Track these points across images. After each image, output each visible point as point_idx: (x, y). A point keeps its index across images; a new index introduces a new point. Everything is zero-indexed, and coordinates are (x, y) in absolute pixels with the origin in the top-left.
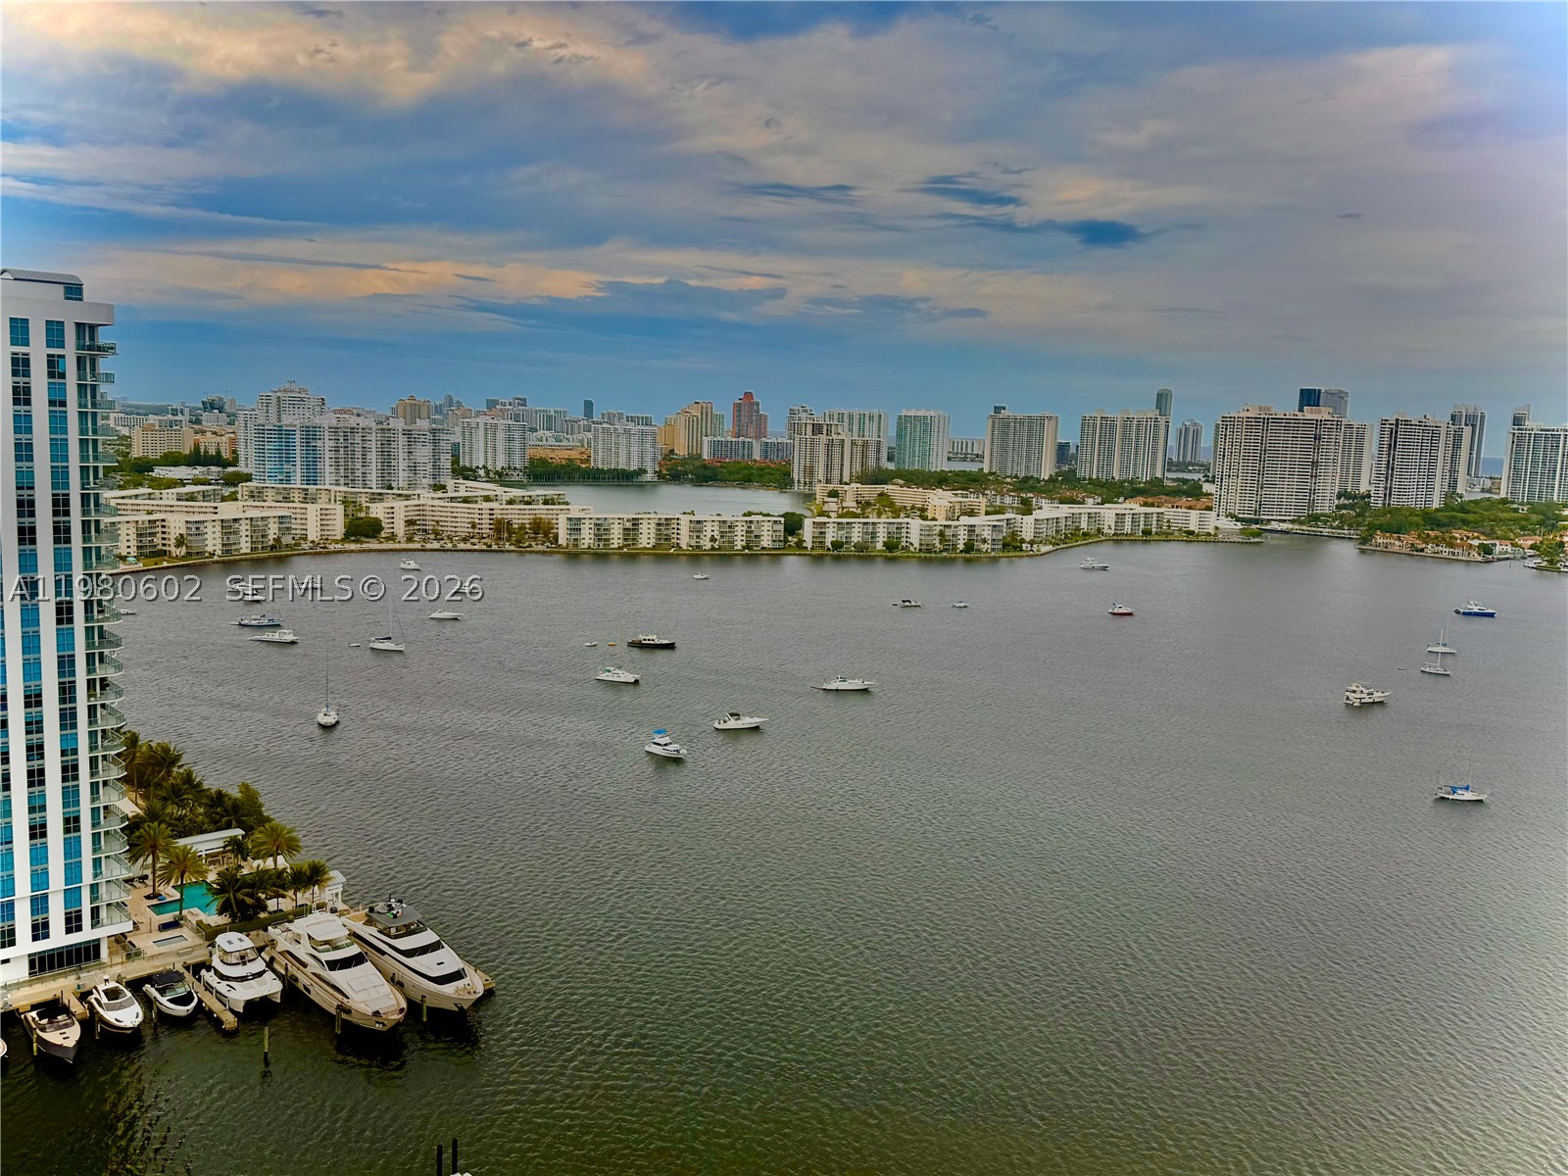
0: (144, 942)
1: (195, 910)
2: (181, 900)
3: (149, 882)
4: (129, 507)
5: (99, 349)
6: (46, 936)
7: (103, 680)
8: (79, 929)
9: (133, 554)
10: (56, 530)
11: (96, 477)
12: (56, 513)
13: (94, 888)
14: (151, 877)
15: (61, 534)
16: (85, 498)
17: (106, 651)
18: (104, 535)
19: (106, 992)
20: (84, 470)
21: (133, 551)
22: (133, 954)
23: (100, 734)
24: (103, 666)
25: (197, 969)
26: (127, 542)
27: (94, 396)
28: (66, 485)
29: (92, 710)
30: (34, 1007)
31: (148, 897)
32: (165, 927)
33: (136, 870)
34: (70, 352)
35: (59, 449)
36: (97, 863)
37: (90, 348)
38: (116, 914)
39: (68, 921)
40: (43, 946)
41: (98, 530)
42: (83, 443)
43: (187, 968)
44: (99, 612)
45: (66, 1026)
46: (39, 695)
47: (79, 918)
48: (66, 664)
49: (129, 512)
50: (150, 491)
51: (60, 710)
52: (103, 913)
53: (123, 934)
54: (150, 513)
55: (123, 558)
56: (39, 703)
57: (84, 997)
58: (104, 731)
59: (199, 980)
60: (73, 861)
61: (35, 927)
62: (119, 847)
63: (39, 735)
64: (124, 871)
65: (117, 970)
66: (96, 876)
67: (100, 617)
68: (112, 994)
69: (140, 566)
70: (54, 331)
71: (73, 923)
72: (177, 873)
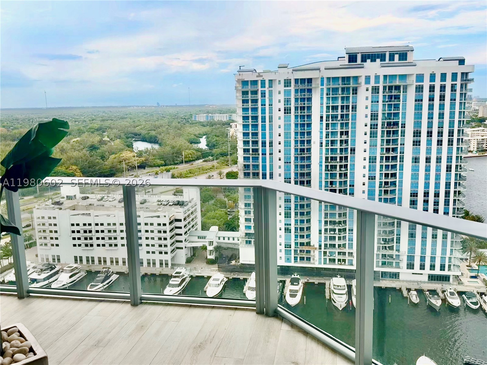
0: (464, 280)
1: (483, 274)
2: (478, 270)
3: (468, 261)
4: (475, 134)
5: (468, 80)
6: (434, 270)
7: (459, 191)
8: (444, 270)
9: (475, 150)
10: (449, 141)
11: (463, 124)
12: (449, 136)
13: (450, 258)
14: (469, 259)
15: (450, 142)
16: (459, 131)
17: (461, 182)
18: (464, 143)
19: (450, 292)
20: (460, 121)
21: (475, 149)
22: (460, 283)
23: (456, 209)
24: (459, 187)
25: (482, 294)
26: (473, 146)
27: (465, 97)
28: (453, 127)
29: (455, 201)
30: (428, 291)
31: (467, 266)
32: (472, 277)
33: (464, 256)
34: (458, 83)
35: (452, 114)
36: (452, 250)
37: (465, 81)
38: (456, 268)
39: (441, 267)
40: (432, 272)
41: (462, 142)
42: (460, 112)
43: (478, 293)
44: (460, 169)
45: (437, 299)
46: (439, 194)
47: (444, 267)
48: (448, 185)
49: (475, 136)
50: (484, 128)
51: (445, 199)
52: (452, 267)
53: (458, 276)
54: (482, 136)
55: (471, 152)
56: (438, 196)
57: (443, 292)
58: (458, 208)
59: (482, 298)
60: (444, 248)
61: (431, 266)
62: (459, 247)
63: (438, 207)
64: (460, 255)
65: (455, 287)
66: (451, 255)
67: (460, 170)
68: (452, 294)
69: (477, 155)
70: (454, 76)
71: (442, 268)
72: (478, 260)
